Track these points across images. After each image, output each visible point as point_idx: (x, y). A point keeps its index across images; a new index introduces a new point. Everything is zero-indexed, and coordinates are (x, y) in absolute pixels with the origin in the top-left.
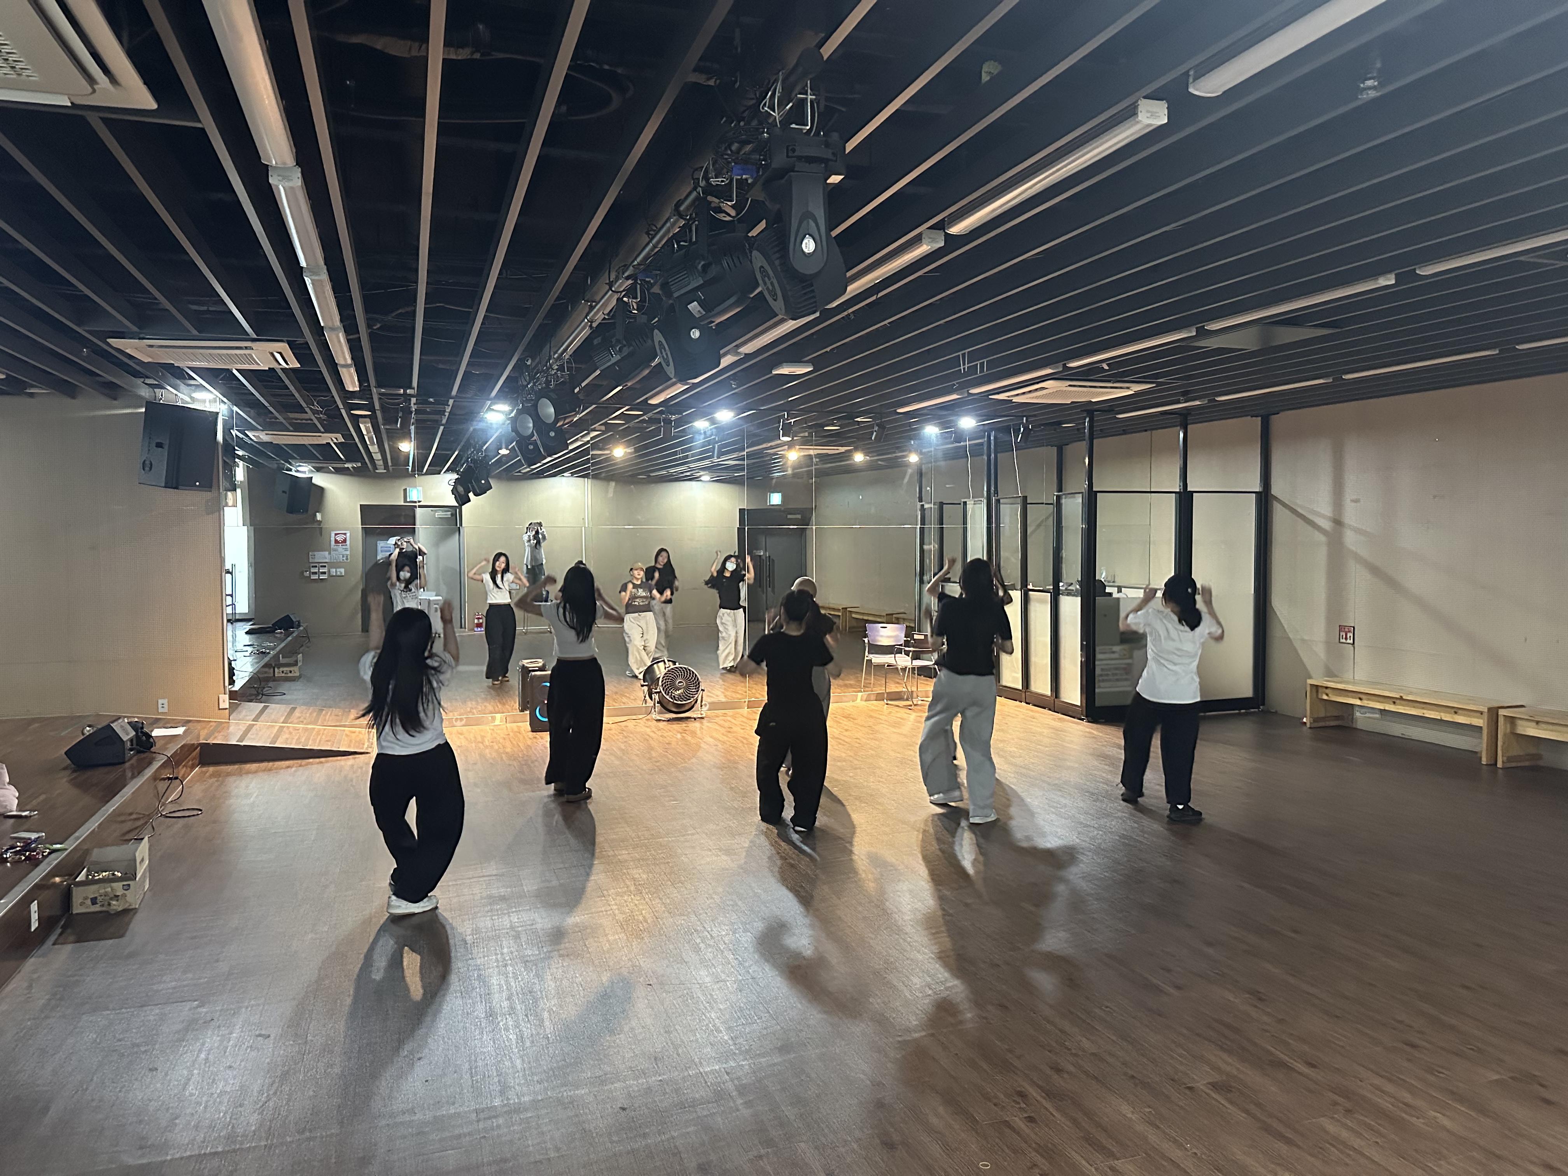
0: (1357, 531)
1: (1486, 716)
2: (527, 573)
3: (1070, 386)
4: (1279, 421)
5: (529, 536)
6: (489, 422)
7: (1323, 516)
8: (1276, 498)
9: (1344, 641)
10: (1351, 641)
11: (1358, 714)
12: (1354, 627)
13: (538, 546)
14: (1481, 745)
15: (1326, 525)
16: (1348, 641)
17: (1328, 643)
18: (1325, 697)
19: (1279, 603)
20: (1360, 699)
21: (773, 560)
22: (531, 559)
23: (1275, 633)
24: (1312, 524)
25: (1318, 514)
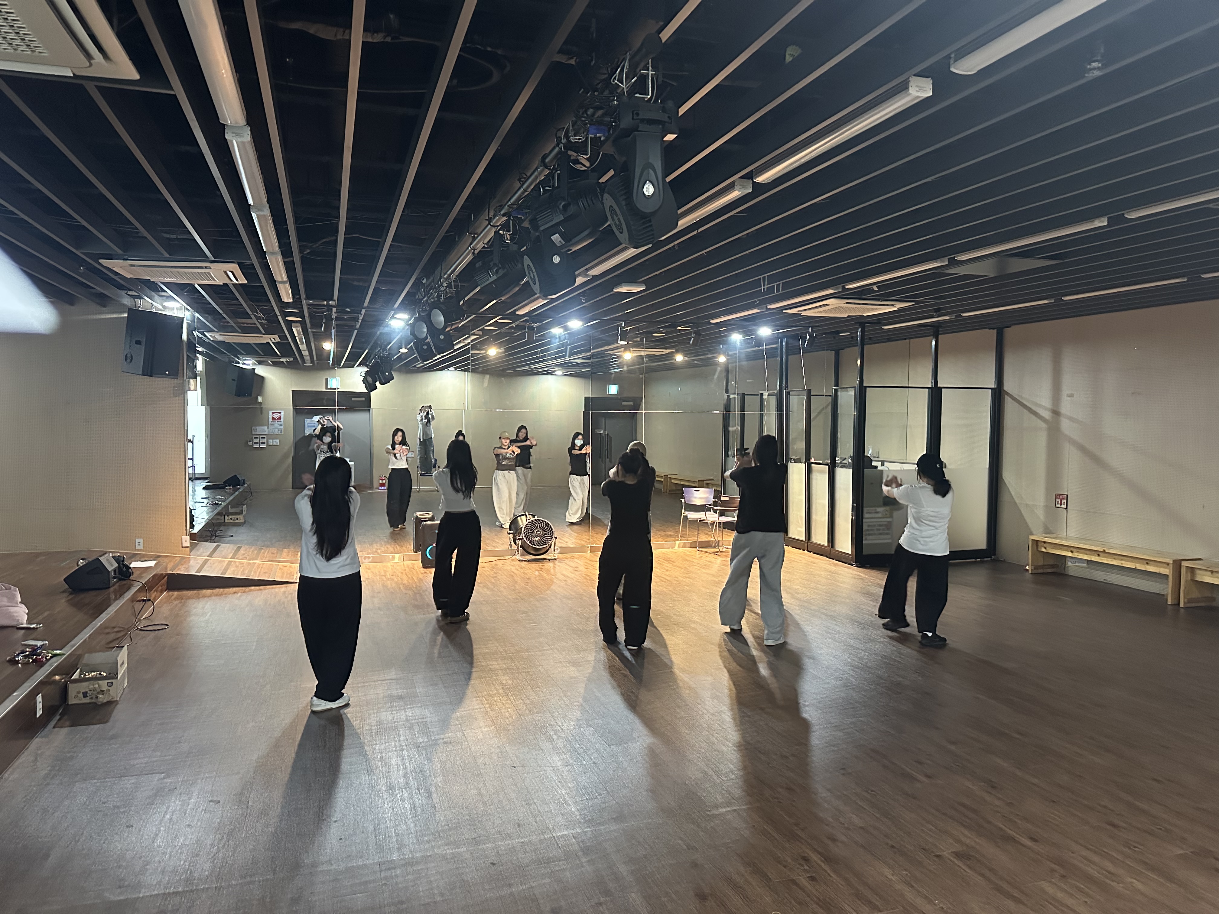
0: (1070, 419)
1: (1171, 566)
2: (420, 445)
3: (847, 303)
4: (1010, 333)
5: (422, 416)
6: (393, 327)
8: (1007, 394)
9: (1059, 506)
10: (1065, 506)
11: (1069, 564)
12: (1067, 495)
13: (428, 425)
14: (1167, 589)
15: (1046, 415)
16: (1063, 506)
17: (1047, 507)
18: (1044, 550)
19: (1008, 476)
20: (1072, 552)
21: (611, 438)
22: (423, 434)
23: (1004, 499)
24: (1035, 414)
25: (1040, 406)
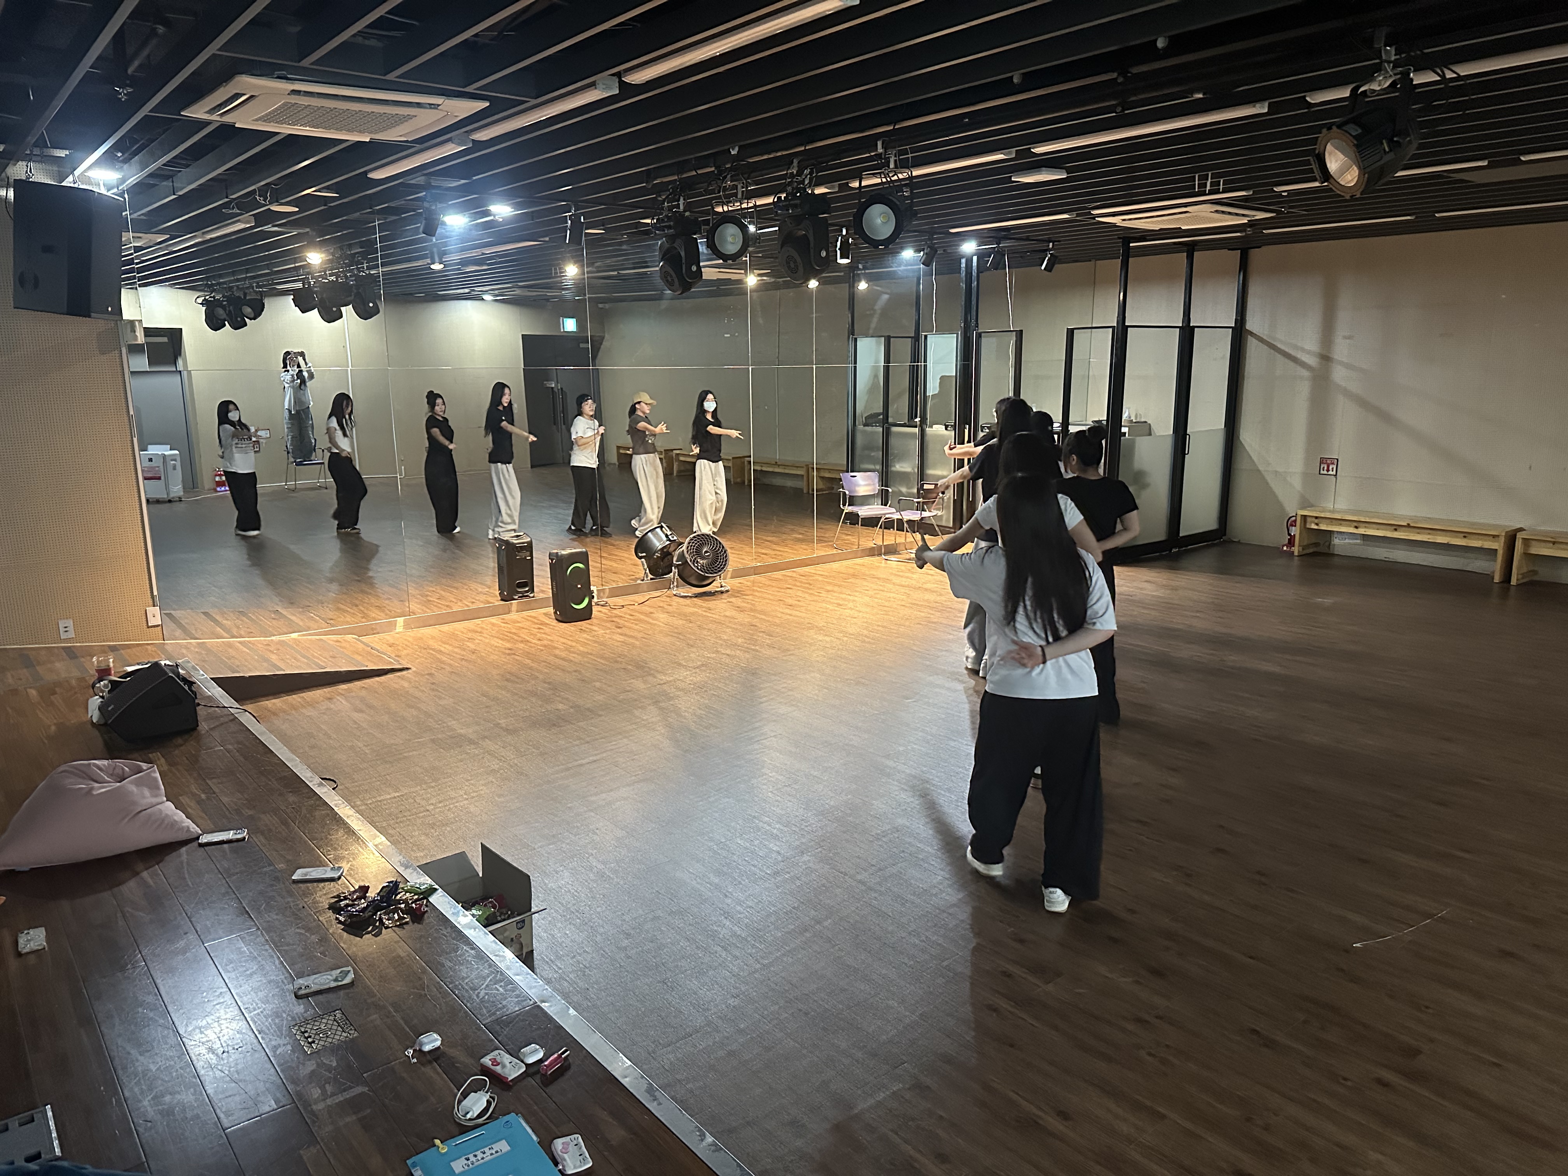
0: (1348, 366)
1: (1502, 540)
4: (1255, 254)
7: (1309, 352)
8: (1251, 333)
9: (1325, 472)
10: (1334, 473)
11: (1336, 541)
12: (1337, 460)
13: (303, 387)
14: (1496, 568)
15: (1311, 361)
16: (1330, 472)
17: (1306, 476)
18: (1314, 526)
19: (1247, 436)
20: (1356, 527)
22: (295, 402)
23: (1241, 466)
24: (1295, 360)
25: (1303, 350)
